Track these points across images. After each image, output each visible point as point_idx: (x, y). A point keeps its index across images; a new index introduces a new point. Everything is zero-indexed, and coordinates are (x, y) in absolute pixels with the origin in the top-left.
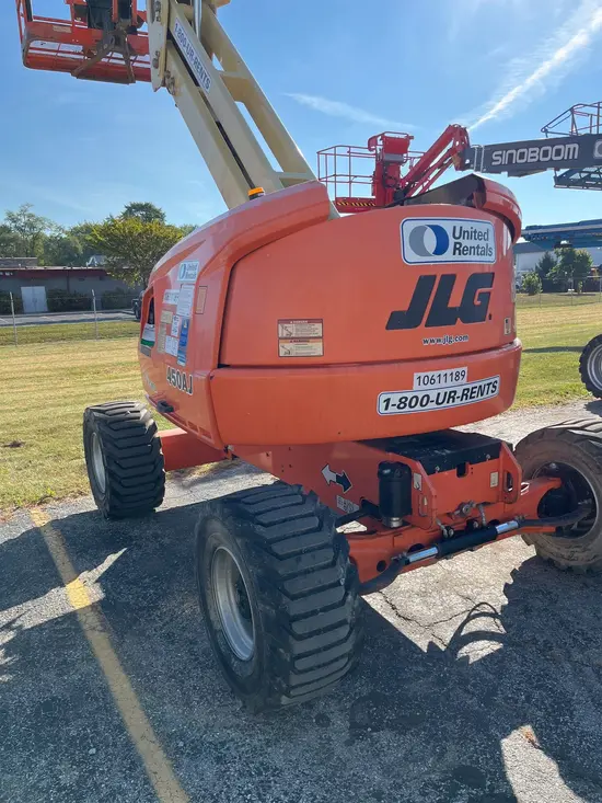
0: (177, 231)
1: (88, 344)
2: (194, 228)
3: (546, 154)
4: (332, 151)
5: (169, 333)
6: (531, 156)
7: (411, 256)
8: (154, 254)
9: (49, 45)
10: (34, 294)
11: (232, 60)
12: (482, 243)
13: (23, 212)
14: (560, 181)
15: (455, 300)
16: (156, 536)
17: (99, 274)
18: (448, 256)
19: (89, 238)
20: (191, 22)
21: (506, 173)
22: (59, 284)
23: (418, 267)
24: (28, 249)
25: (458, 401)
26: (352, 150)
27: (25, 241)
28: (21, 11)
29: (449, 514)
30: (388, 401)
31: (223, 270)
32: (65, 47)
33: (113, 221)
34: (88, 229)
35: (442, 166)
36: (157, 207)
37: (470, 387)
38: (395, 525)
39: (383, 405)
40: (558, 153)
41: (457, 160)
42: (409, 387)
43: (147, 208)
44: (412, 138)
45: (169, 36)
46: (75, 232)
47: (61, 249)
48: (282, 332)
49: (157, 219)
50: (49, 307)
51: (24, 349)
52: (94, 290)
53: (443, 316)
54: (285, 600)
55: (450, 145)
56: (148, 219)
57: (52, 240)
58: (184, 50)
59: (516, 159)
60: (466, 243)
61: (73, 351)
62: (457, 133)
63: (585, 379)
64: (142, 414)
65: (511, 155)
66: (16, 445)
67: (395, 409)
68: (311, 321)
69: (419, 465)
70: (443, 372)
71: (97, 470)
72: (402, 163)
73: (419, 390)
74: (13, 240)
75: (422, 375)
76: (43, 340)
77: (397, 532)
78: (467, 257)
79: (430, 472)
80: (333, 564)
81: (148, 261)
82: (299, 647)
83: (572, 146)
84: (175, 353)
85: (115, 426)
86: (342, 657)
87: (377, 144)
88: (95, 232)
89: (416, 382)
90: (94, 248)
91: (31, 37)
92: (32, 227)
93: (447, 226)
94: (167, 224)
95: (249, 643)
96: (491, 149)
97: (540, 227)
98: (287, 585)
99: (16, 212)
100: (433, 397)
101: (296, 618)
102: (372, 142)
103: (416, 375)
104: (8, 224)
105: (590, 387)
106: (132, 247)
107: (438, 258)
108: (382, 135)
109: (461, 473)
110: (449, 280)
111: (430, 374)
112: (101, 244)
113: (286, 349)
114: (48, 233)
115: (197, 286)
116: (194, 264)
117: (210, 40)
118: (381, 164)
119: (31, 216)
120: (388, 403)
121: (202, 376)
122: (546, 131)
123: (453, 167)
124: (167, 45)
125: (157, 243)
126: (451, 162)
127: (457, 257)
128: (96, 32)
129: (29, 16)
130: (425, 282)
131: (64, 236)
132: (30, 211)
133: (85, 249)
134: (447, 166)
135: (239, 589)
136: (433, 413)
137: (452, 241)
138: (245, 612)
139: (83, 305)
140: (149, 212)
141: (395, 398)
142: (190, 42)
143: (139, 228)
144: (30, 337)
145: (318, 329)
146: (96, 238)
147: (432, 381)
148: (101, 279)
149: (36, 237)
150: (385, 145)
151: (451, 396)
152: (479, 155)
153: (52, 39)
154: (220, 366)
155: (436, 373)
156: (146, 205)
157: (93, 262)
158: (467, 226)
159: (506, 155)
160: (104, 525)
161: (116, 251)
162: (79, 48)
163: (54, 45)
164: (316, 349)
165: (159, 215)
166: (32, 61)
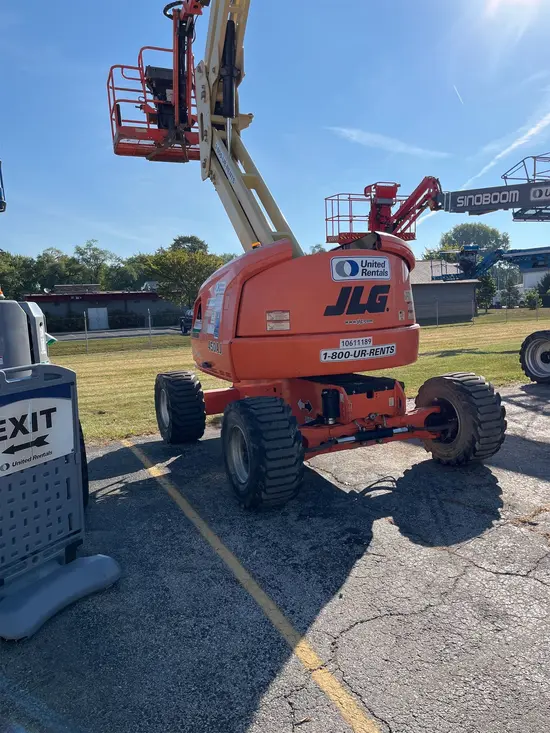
0: (217, 259)
1: (145, 352)
2: (232, 257)
3: (495, 198)
4: (336, 198)
5: (209, 322)
6: (485, 200)
7: (336, 277)
8: (198, 280)
9: (132, 141)
10: (98, 314)
11: (249, 166)
12: (381, 269)
13: (89, 246)
14: (517, 216)
15: (364, 300)
16: (200, 450)
17: (151, 296)
18: (359, 276)
19: (143, 267)
20: (225, 141)
21: (467, 213)
22: (119, 306)
23: (341, 283)
24: (93, 276)
25: (367, 356)
26: (352, 197)
27: (90, 271)
28: (114, 117)
29: (363, 419)
30: (326, 354)
31: (238, 286)
32: (143, 142)
33: (164, 252)
34: (142, 259)
35: (421, 207)
36: (201, 239)
37: (375, 348)
38: (331, 423)
39: (323, 357)
40: (504, 197)
41: (431, 203)
42: (338, 347)
43: (193, 240)
44: (399, 186)
45: (212, 149)
46: (131, 262)
47: (119, 277)
48: (268, 318)
49: (201, 250)
50: (110, 324)
51: (94, 357)
52: (148, 310)
53: (356, 309)
54: (263, 441)
55: (426, 192)
56: (193, 249)
57: (112, 269)
58: (221, 160)
59: (474, 202)
60: (369, 269)
61: (132, 358)
62: (431, 182)
63: (524, 367)
64: (193, 377)
65: (470, 200)
66: (101, 413)
67: (330, 359)
68: (284, 311)
69: (343, 389)
70: (357, 339)
71: (163, 416)
72: (392, 205)
73: (343, 348)
74: (80, 270)
75: (345, 340)
76: (106, 350)
77: (331, 426)
78: (371, 277)
79: (349, 393)
80: (288, 428)
81: (193, 285)
82: (270, 464)
83: (514, 192)
84: (213, 332)
85: (176, 383)
86: (293, 475)
87: (371, 192)
88: (150, 262)
89: (341, 344)
90: (148, 276)
91: (121, 136)
92: (96, 258)
93: (358, 260)
94: (209, 253)
95: (246, 476)
96: (456, 195)
97: (520, 251)
98: (264, 435)
99: (83, 246)
100: (352, 353)
101: (269, 450)
102: (367, 190)
103: (341, 340)
104: (76, 256)
105: (528, 373)
106: (179, 275)
107: (352, 278)
108: (375, 185)
109: (370, 395)
110: (359, 290)
111: (349, 340)
112: (153, 271)
113: (270, 326)
114: (109, 263)
115: (226, 295)
116: (224, 283)
117: (236, 153)
118: (375, 206)
119: (95, 249)
120: (326, 356)
121: (227, 342)
122: (506, 178)
123: (429, 208)
124: (211, 155)
125: (200, 270)
126: (427, 204)
127: (364, 277)
128: (164, 132)
129: (119, 121)
130: (345, 291)
131: (122, 265)
132: (94, 246)
133: (140, 277)
134: (425, 207)
135: (244, 449)
136: (352, 362)
137: (361, 269)
138: (246, 461)
139: (137, 322)
140: (194, 244)
141: (330, 353)
142: (223, 155)
143: (186, 258)
144: (96, 348)
145: (287, 316)
146: (150, 267)
147: (351, 344)
148: (154, 301)
149: (99, 267)
150: (377, 192)
151: (363, 353)
152: (448, 201)
153: (135, 138)
154: (236, 337)
155: (353, 340)
156: (192, 238)
157: (147, 287)
158: (370, 260)
159: (467, 199)
160: (167, 446)
161: (167, 278)
162: (152, 142)
163: (136, 141)
164: (286, 326)
165: (203, 246)
166: (120, 150)
